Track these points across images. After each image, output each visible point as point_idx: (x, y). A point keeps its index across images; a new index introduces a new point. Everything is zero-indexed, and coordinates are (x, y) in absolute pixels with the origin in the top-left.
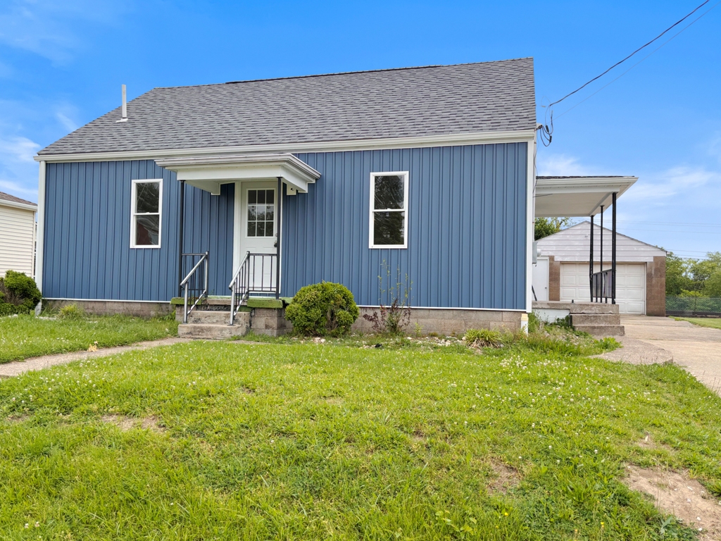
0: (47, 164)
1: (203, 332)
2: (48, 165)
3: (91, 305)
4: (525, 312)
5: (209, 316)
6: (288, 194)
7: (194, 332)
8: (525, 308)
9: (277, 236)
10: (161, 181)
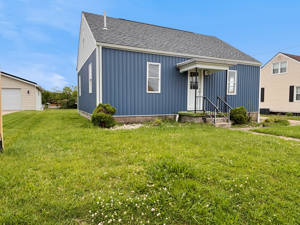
4: (258, 113)
6: (205, 75)
8: (258, 111)
9: (200, 89)
10: (160, 64)
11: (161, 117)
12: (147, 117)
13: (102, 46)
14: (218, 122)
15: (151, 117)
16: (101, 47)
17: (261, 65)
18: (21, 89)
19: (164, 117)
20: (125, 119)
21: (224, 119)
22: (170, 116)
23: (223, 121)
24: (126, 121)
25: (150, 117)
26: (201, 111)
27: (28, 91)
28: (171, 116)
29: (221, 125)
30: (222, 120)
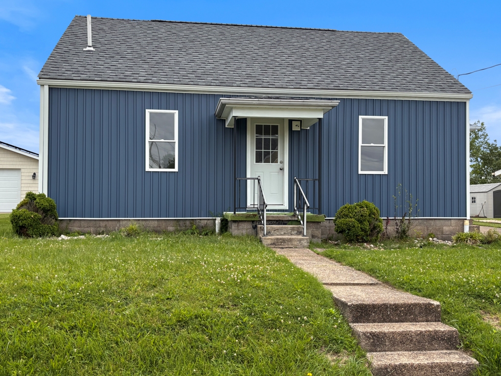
0: (49, 88)
1: (285, 243)
2: (51, 89)
3: (102, 224)
4: (466, 219)
5: (278, 230)
6: (293, 130)
7: (277, 242)
8: (466, 216)
9: (282, 162)
10: (176, 112)
11: (181, 223)
12: (148, 222)
13: (49, 85)
14: (282, 233)
15: (156, 222)
16: (46, 88)
17: (469, 99)
18: (20, 169)
19: (188, 223)
20: (96, 224)
21: (298, 228)
22: (202, 222)
23: (296, 232)
24: (99, 229)
25: (153, 223)
26: (286, 211)
27: (35, 174)
28: (206, 221)
29: (277, 239)
30: (293, 229)
